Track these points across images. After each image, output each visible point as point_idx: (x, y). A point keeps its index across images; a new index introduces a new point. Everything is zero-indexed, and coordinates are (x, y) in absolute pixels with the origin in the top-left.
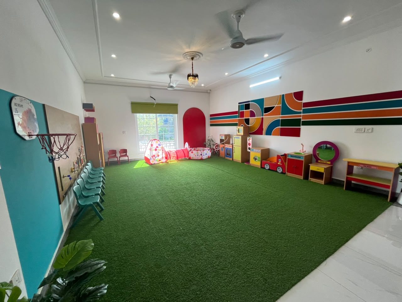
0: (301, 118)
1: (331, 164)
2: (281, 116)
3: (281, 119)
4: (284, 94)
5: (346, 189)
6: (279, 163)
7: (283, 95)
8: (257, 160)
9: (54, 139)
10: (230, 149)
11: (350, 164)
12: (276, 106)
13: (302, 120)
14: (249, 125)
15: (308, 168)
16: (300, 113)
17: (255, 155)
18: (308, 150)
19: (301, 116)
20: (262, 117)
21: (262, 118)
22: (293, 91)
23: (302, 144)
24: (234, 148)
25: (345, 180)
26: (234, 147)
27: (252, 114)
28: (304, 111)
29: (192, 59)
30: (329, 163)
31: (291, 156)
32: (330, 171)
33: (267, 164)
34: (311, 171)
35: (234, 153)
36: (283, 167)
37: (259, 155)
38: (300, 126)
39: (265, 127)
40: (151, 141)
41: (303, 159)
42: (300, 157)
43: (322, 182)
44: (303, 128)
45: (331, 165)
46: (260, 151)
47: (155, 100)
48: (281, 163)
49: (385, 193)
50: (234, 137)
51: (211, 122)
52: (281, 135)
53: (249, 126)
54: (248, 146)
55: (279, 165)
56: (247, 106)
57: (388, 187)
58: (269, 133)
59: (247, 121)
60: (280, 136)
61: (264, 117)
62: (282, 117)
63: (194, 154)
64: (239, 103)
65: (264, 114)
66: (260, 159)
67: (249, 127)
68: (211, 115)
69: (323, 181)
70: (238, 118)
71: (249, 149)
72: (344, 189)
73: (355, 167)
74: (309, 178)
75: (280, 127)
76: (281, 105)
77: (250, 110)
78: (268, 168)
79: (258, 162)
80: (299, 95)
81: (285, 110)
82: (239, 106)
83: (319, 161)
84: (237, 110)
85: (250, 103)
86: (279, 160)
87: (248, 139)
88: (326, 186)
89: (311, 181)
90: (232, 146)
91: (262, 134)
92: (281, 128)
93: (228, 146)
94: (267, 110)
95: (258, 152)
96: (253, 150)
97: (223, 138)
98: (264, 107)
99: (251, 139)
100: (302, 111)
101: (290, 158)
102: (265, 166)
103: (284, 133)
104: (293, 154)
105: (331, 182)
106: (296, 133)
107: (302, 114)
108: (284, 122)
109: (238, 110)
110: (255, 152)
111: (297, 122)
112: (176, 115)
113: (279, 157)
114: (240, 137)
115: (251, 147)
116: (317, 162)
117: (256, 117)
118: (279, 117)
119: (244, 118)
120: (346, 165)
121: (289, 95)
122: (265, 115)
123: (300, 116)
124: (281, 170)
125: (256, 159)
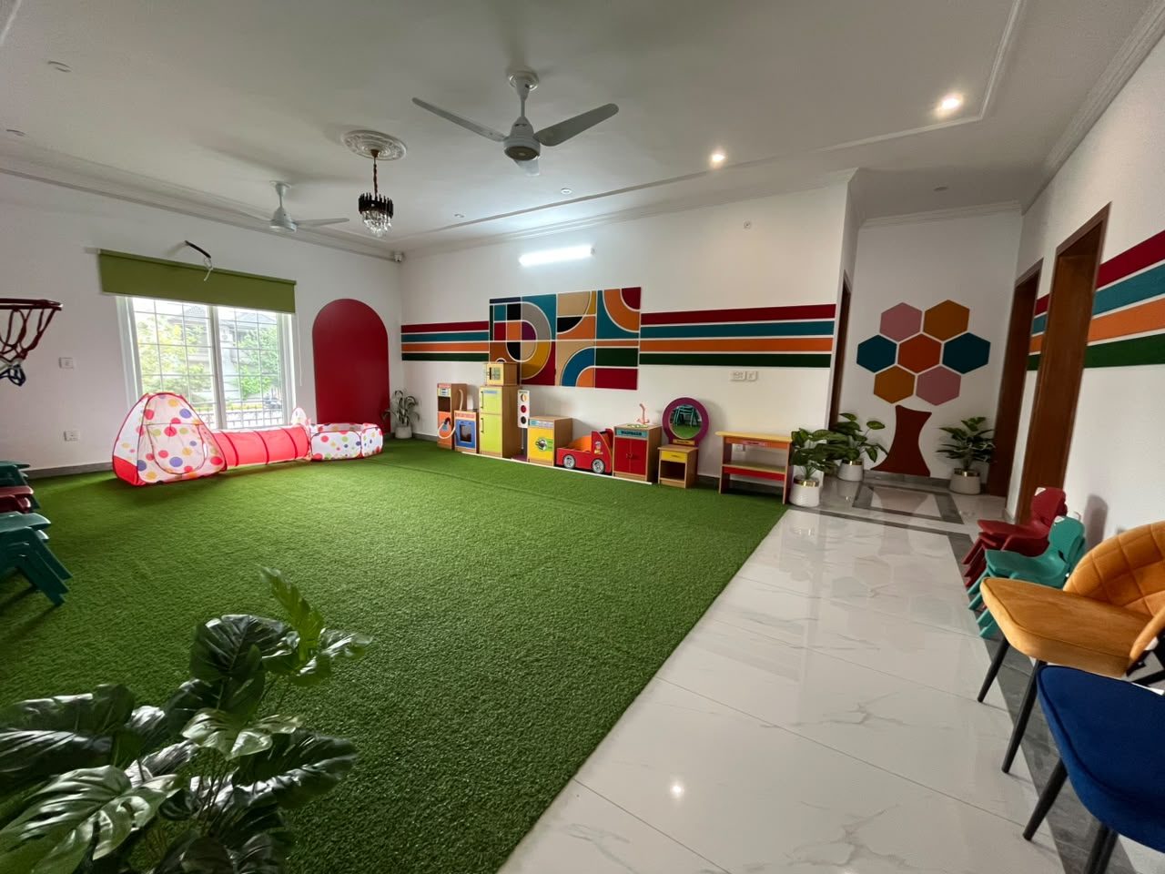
0: (638, 347)
1: (697, 445)
2: (596, 340)
3: (595, 347)
4: (603, 290)
5: (723, 492)
6: (596, 452)
7: (600, 292)
8: (544, 448)
9: (25, 321)
10: (471, 423)
11: (728, 441)
12: (585, 315)
13: (640, 352)
14: (519, 359)
15: (655, 455)
16: (636, 336)
17: (539, 433)
18: (654, 418)
19: (639, 344)
20: (551, 341)
21: (554, 344)
22: (621, 287)
23: (641, 405)
24: (481, 421)
25: (719, 476)
26: (481, 416)
27: (528, 333)
28: (645, 333)
29: (375, 153)
30: (692, 443)
31: (623, 432)
32: (695, 457)
33: (570, 457)
34: (663, 462)
35: (481, 433)
36: (605, 459)
37: (549, 436)
38: (636, 366)
39: (560, 367)
40: (145, 400)
41: (645, 438)
42: (640, 434)
43: (683, 484)
44: (644, 371)
45: (696, 448)
46: (553, 423)
47: (208, 256)
48: (601, 450)
49: (777, 492)
50: (482, 389)
51: (404, 348)
52: (597, 386)
53: (521, 361)
54: (521, 415)
55: (597, 455)
56: (514, 311)
57: (780, 477)
58: (569, 380)
59: (515, 350)
60: (595, 389)
61: (556, 340)
62: (598, 344)
63: (333, 444)
64: (492, 301)
65: (557, 333)
66: (553, 445)
67: (519, 363)
68: (405, 329)
69: (685, 482)
70: (489, 341)
71: (523, 420)
72: (720, 491)
73: (734, 446)
74: (659, 478)
75: (595, 367)
76: (596, 315)
77: (521, 321)
78: (572, 465)
79: (548, 452)
80: (633, 296)
81: (605, 329)
82: (491, 307)
83: (675, 441)
84: (486, 318)
85: (521, 303)
86: (597, 443)
87: (519, 395)
88: (690, 490)
89: (663, 483)
90: (475, 413)
91: (553, 384)
92: (597, 369)
93: (463, 416)
94: (565, 324)
95: (547, 427)
96: (534, 423)
97: (448, 393)
98: (557, 317)
99: (527, 395)
100: (639, 332)
101: (620, 436)
102: (566, 460)
103: (604, 381)
104: (626, 427)
105: (698, 483)
106: (629, 382)
107: (639, 339)
108: (604, 356)
109: (488, 319)
110: (541, 427)
111: (630, 357)
112: (290, 316)
113: (596, 436)
114: (499, 390)
115: (526, 415)
116: (671, 442)
117: (537, 341)
118: (593, 343)
119: (506, 341)
120: (720, 444)
121: (612, 294)
122: (560, 337)
123: (636, 343)
124: (602, 467)
125: (542, 446)
